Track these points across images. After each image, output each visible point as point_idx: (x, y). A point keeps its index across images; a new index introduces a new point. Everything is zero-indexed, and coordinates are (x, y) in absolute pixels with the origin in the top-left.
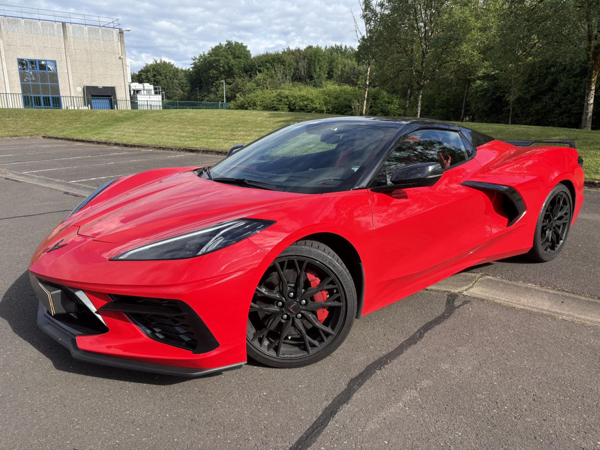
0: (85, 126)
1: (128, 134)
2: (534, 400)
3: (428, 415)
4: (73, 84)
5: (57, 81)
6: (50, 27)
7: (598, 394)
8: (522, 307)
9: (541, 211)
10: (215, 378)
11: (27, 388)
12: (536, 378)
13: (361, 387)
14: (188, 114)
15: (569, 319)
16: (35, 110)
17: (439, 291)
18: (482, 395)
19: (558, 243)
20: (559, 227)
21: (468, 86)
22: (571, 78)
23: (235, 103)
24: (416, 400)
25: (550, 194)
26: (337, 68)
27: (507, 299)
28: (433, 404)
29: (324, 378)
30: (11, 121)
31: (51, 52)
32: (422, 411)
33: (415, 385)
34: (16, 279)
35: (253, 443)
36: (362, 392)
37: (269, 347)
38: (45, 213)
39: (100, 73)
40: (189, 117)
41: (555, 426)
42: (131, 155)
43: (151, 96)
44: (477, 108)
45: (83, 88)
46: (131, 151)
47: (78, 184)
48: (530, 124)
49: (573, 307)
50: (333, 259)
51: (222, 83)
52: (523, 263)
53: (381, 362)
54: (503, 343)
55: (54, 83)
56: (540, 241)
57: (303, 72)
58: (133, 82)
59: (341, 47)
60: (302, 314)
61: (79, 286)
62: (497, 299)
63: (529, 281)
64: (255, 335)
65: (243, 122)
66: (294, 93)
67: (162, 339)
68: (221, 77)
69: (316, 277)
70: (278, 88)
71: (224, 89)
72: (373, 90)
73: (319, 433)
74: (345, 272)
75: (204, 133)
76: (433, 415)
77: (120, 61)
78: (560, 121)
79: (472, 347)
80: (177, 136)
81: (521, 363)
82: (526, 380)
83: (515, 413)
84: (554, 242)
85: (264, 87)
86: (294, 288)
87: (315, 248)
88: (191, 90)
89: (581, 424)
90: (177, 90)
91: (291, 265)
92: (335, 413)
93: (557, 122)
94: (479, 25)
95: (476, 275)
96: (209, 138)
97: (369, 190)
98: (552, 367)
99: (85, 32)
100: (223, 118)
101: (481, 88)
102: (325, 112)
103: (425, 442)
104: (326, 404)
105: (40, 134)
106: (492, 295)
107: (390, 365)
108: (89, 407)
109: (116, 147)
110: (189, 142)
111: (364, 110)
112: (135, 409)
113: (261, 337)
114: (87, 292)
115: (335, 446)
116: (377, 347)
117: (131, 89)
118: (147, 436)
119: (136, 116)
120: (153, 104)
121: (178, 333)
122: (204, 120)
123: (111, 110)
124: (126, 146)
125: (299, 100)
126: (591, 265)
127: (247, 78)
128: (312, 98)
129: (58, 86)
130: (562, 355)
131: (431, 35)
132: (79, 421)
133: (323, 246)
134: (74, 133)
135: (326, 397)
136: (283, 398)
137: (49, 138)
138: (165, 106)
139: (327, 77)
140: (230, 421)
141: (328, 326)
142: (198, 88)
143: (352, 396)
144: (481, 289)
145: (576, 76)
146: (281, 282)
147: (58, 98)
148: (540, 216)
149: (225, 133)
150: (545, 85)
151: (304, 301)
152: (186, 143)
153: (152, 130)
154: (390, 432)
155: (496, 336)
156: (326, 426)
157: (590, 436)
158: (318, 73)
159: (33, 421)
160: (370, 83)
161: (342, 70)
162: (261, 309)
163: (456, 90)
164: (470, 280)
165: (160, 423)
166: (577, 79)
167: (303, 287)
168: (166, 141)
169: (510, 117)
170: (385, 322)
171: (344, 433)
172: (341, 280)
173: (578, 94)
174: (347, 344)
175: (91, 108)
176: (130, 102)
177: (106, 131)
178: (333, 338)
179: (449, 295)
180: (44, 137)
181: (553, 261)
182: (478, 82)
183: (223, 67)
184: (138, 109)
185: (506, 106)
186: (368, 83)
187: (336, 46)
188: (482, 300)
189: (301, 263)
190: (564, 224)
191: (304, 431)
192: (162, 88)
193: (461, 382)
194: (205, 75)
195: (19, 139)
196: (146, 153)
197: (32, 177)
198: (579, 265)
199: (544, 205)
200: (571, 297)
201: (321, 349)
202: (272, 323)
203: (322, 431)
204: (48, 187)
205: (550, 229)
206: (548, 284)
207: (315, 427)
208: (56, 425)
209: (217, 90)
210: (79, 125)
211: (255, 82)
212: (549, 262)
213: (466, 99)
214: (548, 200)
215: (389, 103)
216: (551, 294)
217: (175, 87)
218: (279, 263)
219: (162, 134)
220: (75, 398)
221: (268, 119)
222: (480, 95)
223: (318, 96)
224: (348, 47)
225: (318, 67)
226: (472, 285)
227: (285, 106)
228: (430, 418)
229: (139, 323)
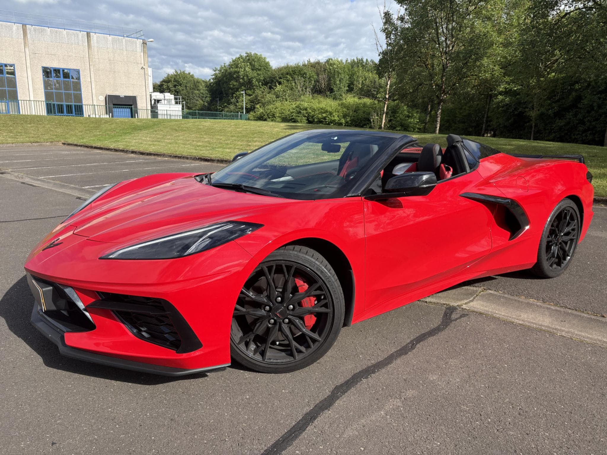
0: (104, 134)
1: (145, 142)
2: (520, 414)
3: (408, 424)
4: (96, 93)
5: (80, 90)
6: (75, 36)
7: (587, 411)
8: (520, 322)
9: (546, 226)
10: (201, 380)
11: (15, 383)
12: (525, 392)
13: (344, 394)
14: (205, 124)
15: (568, 335)
16: (57, 117)
17: (438, 303)
18: (467, 407)
19: (565, 259)
20: (566, 243)
21: (490, 102)
22: (595, 95)
23: (254, 114)
24: (398, 409)
25: (555, 209)
26: (358, 81)
27: (507, 313)
28: (415, 414)
29: (309, 385)
30: (32, 127)
31: (74, 61)
32: (403, 420)
33: (400, 395)
34: (19, 279)
35: (228, 444)
36: (345, 399)
37: (255, 352)
38: (55, 217)
39: (122, 83)
40: (206, 126)
41: (538, 440)
42: (147, 163)
43: (171, 106)
44: (498, 124)
45: (105, 96)
46: (147, 159)
47: (91, 190)
48: (553, 140)
49: (574, 324)
50: (321, 265)
51: (242, 94)
52: (528, 279)
53: (369, 371)
54: (496, 356)
55: (77, 91)
56: (544, 257)
57: (323, 84)
58: (154, 91)
59: (362, 61)
60: (289, 319)
61: (69, 283)
62: (496, 313)
63: (532, 297)
64: (241, 339)
65: (259, 132)
66: (313, 105)
67: (147, 338)
68: (241, 88)
69: (304, 282)
70: (297, 100)
71: (244, 101)
72: (393, 103)
73: (296, 437)
74: (332, 278)
75: (220, 143)
76: (413, 424)
77: (143, 71)
78: (584, 138)
79: (463, 360)
80: (193, 146)
81: (512, 377)
82: (514, 394)
83: (498, 426)
84: (561, 258)
85: (283, 99)
86: (281, 292)
87: (303, 253)
88: (211, 100)
89: (564, 440)
90: (197, 100)
91: (279, 270)
92: (315, 419)
93: (581, 139)
94: (501, 40)
95: (477, 289)
96: (224, 148)
97: (363, 198)
98: (542, 382)
99: (109, 42)
100: (239, 128)
101: (503, 103)
102: (344, 125)
103: (401, 451)
104: (307, 409)
105: (60, 141)
106: (493, 309)
107: (377, 374)
108: (73, 403)
109: (132, 155)
110: (204, 152)
111: (383, 124)
112: (117, 407)
113: (248, 340)
114: (77, 289)
115: (311, 450)
116: (366, 356)
117: (152, 99)
118: (125, 433)
119: (154, 125)
120: (173, 113)
121: (163, 333)
122: (220, 130)
123: (130, 118)
124: (142, 154)
125: (317, 112)
126: (598, 283)
127: (267, 90)
128: (331, 110)
129: (81, 94)
130: (555, 371)
131: (452, 49)
132: (61, 416)
133: (312, 251)
134: (94, 140)
135: (309, 402)
136: (265, 402)
137: (69, 144)
138: (185, 116)
139: (347, 90)
140: (210, 422)
141: (315, 333)
142: (218, 99)
143: (335, 403)
144: (482, 303)
145: (601, 92)
146: (268, 287)
147: (80, 106)
148: (545, 230)
149: (241, 144)
150: (569, 101)
151: (291, 306)
152: (202, 152)
153: (169, 139)
154: (367, 439)
155: (490, 350)
156: (304, 430)
157: (572, 451)
158: (338, 86)
159: (16, 414)
160: (389, 97)
161: (363, 83)
162: (248, 313)
163: (478, 105)
164: (471, 294)
165: (140, 421)
166: (602, 96)
167: (290, 292)
168: (182, 150)
169: (533, 132)
170: (379, 332)
171: (322, 438)
172: (328, 286)
173: (603, 111)
174: (336, 352)
175: (112, 116)
176: (150, 111)
177: (124, 139)
178: (319, 345)
179: (448, 308)
180: (64, 144)
181: (558, 278)
182: (500, 97)
183: (243, 79)
184: (157, 117)
185: (529, 122)
186: (387, 96)
187: (357, 59)
188: (481, 314)
189: (289, 268)
190: (572, 240)
191: (281, 435)
192: (183, 98)
193: (447, 393)
194: (225, 85)
195: (39, 145)
196: (161, 162)
197: (48, 182)
198: (585, 282)
199: (549, 220)
200: (573, 314)
201: (307, 355)
202: (258, 328)
203: (299, 435)
204: (62, 192)
205: (556, 245)
206: (551, 300)
207: (293, 431)
208: (39, 419)
209: (237, 102)
210: (98, 133)
211: (274, 94)
212: (555, 279)
213: (487, 114)
214: (554, 215)
215: (409, 117)
216: (553, 310)
217: (195, 97)
218: (267, 267)
219: (179, 143)
220: (60, 394)
221: (284, 130)
222: (501, 110)
223: (337, 108)
224: (369, 60)
225: (338, 79)
226: (473, 299)
227: (304, 118)
228: (410, 427)
229: (126, 322)
